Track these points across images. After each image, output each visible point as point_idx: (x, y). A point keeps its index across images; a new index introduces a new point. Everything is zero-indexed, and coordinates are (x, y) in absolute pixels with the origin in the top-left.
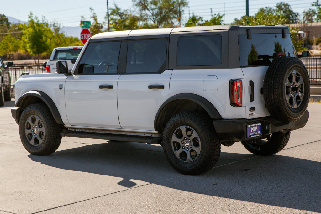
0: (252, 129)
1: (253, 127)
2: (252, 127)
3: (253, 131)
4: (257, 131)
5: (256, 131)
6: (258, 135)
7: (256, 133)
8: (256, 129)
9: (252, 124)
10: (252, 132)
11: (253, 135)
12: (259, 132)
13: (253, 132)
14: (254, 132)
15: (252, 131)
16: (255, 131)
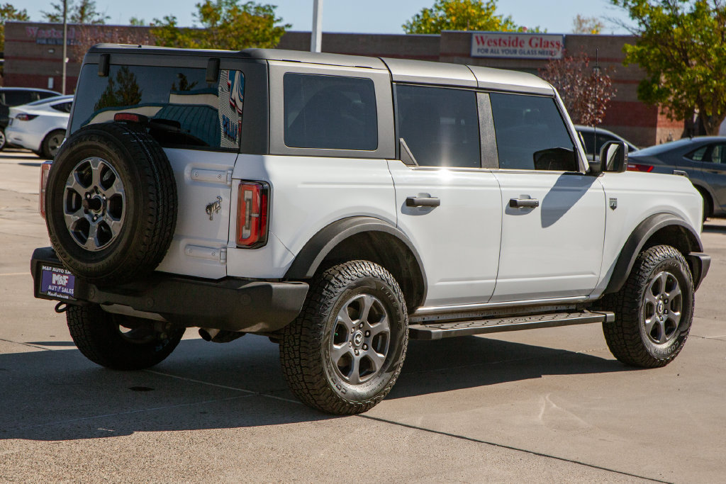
0: (55, 278)
1: (59, 275)
2: (57, 273)
3: (56, 282)
4: (67, 286)
5: (64, 287)
6: (67, 297)
7: (65, 291)
8: (67, 282)
9: (55, 267)
10: (54, 285)
11: (53, 292)
12: (71, 291)
13: (56, 285)
14: (60, 287)
15: (54, 282)
16: (61, 285)
